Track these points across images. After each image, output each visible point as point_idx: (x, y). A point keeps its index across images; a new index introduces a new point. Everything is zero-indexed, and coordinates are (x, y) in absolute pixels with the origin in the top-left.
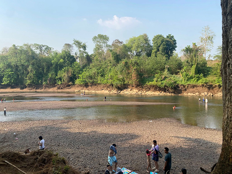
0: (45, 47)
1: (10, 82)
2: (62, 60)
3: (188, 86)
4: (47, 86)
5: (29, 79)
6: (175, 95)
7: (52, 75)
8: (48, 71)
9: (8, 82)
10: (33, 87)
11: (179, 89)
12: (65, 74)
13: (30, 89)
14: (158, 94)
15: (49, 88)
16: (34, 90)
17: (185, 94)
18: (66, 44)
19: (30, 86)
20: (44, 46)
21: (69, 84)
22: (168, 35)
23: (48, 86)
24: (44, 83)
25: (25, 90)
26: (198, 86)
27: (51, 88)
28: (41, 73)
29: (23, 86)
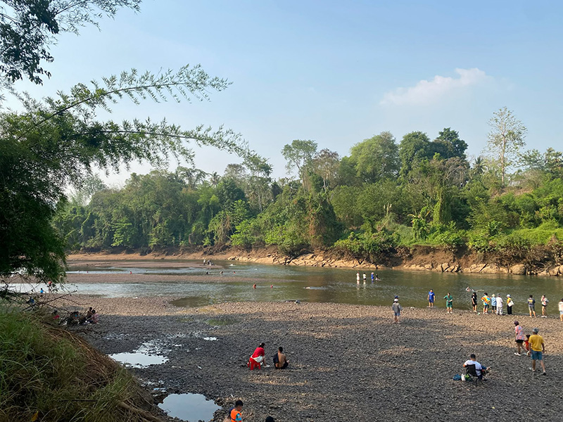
0: (196, 173)
1: (125, 241)
2: (214, 198)
3: (415, 250)
4: (186, 249)
5: (157, 236)
6: (385, 268)
7: (198, 227)
8: (194, 219)
9: (122, 241)
10: (163, 250)
11: (395, 255)
12: (220, 225)
13: (157, 254)
14: (353, 266)
15: (190, 252)
16: (164, 256)
17: (406, 267)
18: (230, 166)
19: (157, 248)
20: (194, 171)
21: (226, 244)
22: (443, 131)
23: (189, 250)
24: (182, 243)
25: (148, 256)
26: (439, 250)
27: (193, 252)
28: (181, 225)
29: (145, 249)
